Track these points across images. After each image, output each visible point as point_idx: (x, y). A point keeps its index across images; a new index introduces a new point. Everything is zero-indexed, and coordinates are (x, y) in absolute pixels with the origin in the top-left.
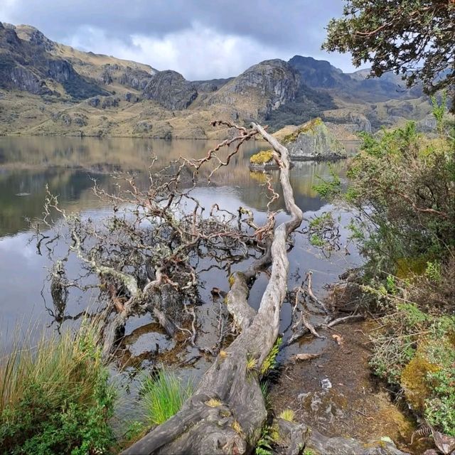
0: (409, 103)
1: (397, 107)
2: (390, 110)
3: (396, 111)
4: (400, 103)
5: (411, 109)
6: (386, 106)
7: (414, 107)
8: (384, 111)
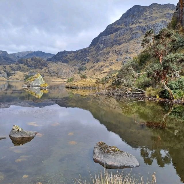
0: (19, 66)
1: (15, 67)
2: (12, 68)
3: (14, 69)
4: (16, 66)
5: (21, 68)
6: (10, 67)
7: (22, 67)
8: (10, 68)
